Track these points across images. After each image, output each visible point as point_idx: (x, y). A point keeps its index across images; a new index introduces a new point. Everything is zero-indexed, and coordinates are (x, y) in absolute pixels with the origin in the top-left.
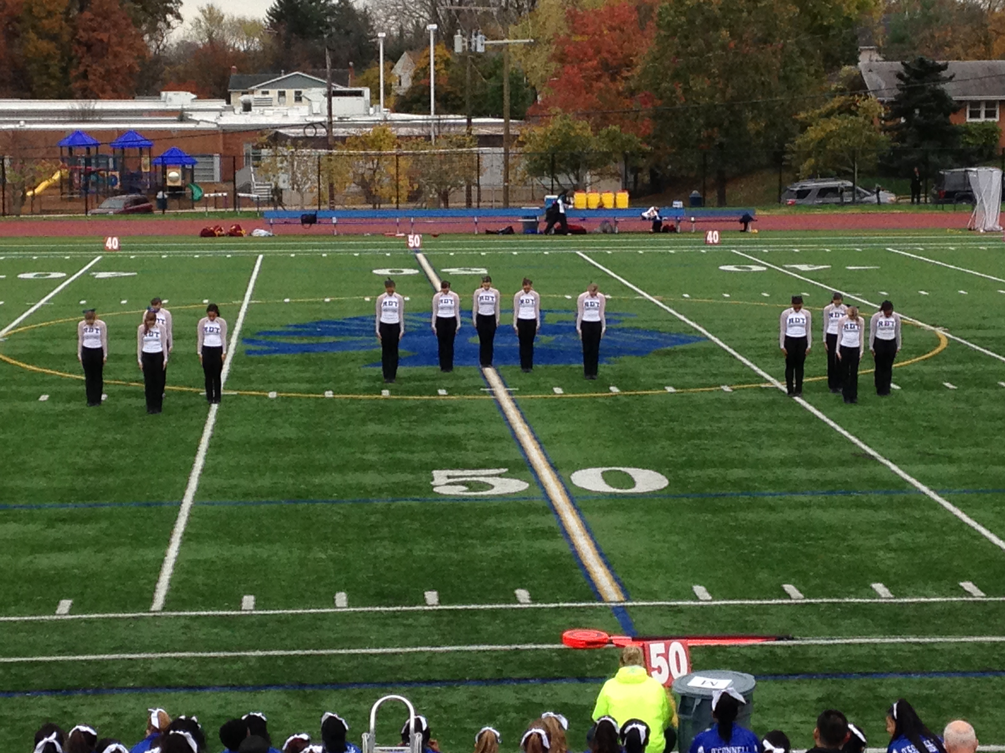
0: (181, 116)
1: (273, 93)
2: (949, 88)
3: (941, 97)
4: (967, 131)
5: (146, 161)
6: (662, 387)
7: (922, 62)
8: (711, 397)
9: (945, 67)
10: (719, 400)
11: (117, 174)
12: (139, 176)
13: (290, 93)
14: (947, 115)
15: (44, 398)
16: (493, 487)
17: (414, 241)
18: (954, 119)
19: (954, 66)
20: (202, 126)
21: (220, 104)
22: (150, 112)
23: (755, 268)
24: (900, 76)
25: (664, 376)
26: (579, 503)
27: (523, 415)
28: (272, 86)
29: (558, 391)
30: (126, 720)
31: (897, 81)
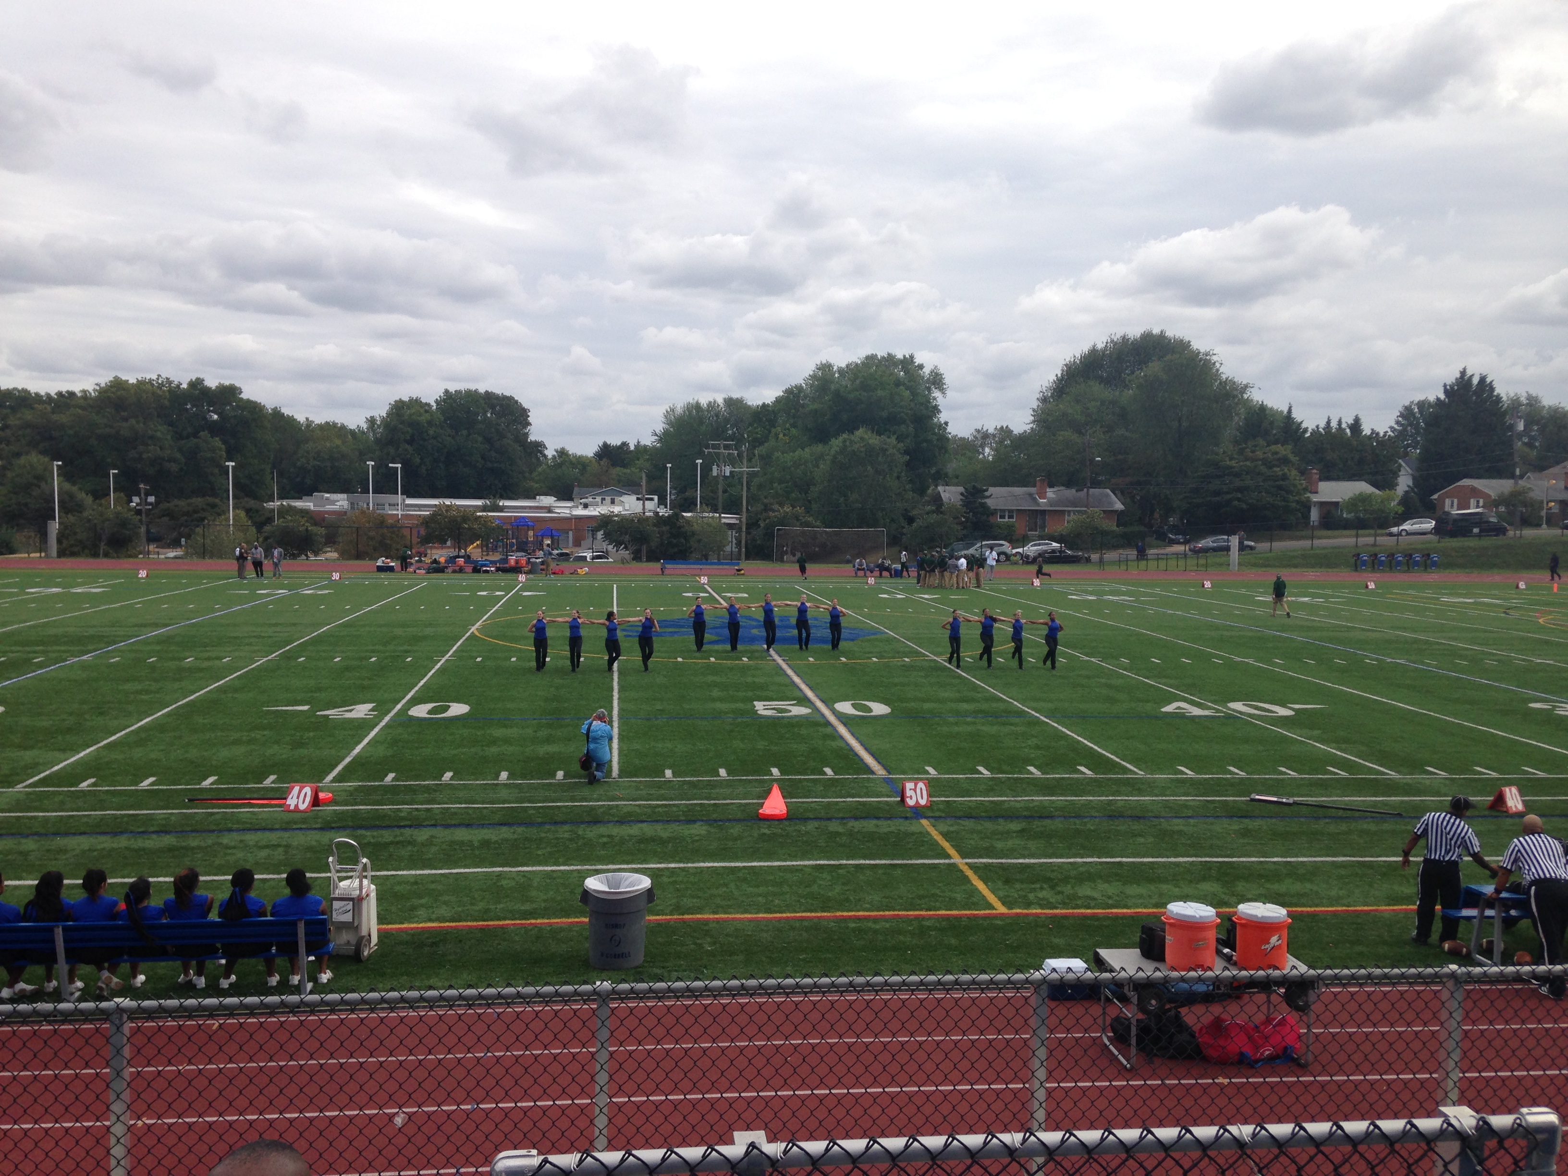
0: (549, 510)
1: (599, 499)
2: (989, 502)
3: (984, 505)
4: (999, 526)
5: (531, 533)
6: (870, 658)
7: (974, 487)
8: (899, 664)
9: (987, 490)
10: (903, 666)
11: (514, 541)
12: (527, 543)
13: (608, 499)
14: (988, 516)
15: (513, 659)
16: (790, 711)
17: (704, 580)
18: (992, 520)
19: (992, 490)
20: (562, 515)
21: (569, 504)
22: (530, 507)
23: (899, 596)
24: (962, 494)
25: (871, 653)
26: (844, 720)
27: (795, 672)
28: (597, 495)
29: (811, 659)
30: (617, 839)
31: (961, 497)
